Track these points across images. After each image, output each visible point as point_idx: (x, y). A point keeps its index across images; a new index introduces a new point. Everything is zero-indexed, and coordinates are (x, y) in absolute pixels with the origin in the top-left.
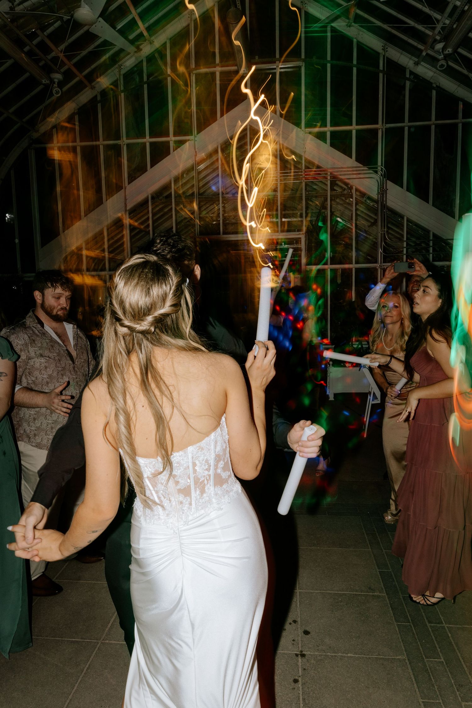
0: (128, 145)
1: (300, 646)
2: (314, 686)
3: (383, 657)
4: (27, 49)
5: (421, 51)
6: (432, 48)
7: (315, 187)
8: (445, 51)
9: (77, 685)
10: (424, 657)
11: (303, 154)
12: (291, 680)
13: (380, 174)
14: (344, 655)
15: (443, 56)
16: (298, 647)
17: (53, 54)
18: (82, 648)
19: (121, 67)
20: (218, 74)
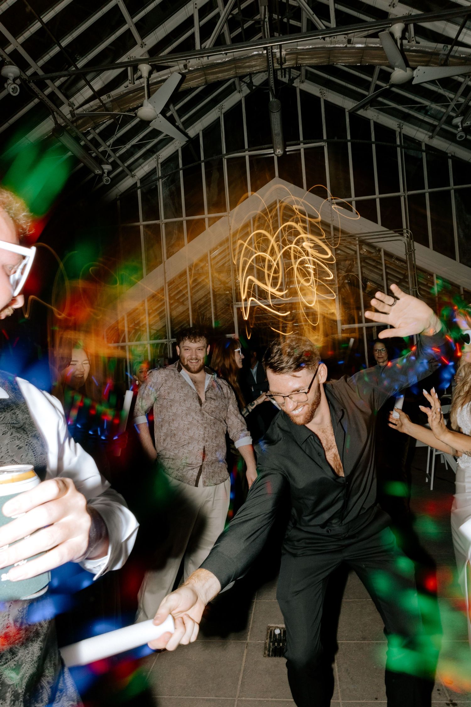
0: (166, 224)
4: (82, 143)
5: (435, 126)
8: (464, 124)
11: (331, 223)
13: (406, 237)
15: (461, 129)
16: (446, 696)
19: (158, 157)
20: (247, 158)
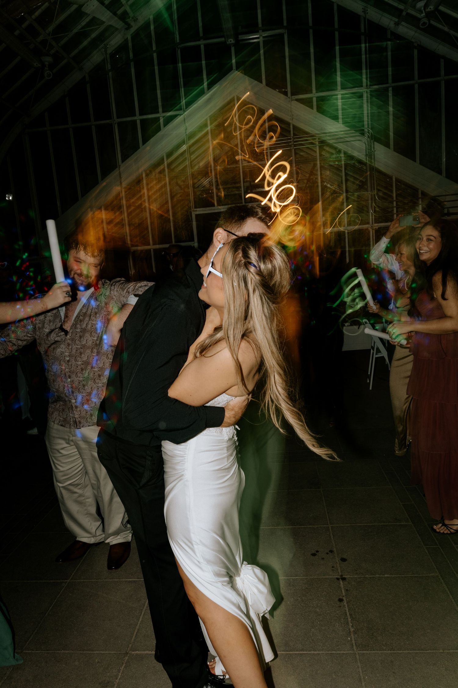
0: (119, 124)
1: (339, 571)
2: (358, 603)
3: (418, 575)
4: (17, 33)
5: (401, 11)
6: (414, 7)
7: (302, 154)
8: (427, 9)
9: (141, 617)
10: (456, 573)
11: (290, 121)
12: (337, 599)
13: (367, 136)
14: (382, 576)
15: (424, 14)
16: (338, 572)
17: (41, 38)
18: (140, 586)
19: (106, 46)
20: (202, 47)
